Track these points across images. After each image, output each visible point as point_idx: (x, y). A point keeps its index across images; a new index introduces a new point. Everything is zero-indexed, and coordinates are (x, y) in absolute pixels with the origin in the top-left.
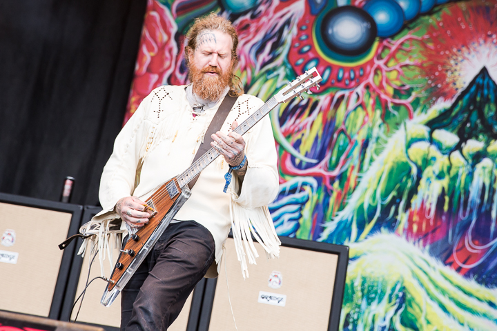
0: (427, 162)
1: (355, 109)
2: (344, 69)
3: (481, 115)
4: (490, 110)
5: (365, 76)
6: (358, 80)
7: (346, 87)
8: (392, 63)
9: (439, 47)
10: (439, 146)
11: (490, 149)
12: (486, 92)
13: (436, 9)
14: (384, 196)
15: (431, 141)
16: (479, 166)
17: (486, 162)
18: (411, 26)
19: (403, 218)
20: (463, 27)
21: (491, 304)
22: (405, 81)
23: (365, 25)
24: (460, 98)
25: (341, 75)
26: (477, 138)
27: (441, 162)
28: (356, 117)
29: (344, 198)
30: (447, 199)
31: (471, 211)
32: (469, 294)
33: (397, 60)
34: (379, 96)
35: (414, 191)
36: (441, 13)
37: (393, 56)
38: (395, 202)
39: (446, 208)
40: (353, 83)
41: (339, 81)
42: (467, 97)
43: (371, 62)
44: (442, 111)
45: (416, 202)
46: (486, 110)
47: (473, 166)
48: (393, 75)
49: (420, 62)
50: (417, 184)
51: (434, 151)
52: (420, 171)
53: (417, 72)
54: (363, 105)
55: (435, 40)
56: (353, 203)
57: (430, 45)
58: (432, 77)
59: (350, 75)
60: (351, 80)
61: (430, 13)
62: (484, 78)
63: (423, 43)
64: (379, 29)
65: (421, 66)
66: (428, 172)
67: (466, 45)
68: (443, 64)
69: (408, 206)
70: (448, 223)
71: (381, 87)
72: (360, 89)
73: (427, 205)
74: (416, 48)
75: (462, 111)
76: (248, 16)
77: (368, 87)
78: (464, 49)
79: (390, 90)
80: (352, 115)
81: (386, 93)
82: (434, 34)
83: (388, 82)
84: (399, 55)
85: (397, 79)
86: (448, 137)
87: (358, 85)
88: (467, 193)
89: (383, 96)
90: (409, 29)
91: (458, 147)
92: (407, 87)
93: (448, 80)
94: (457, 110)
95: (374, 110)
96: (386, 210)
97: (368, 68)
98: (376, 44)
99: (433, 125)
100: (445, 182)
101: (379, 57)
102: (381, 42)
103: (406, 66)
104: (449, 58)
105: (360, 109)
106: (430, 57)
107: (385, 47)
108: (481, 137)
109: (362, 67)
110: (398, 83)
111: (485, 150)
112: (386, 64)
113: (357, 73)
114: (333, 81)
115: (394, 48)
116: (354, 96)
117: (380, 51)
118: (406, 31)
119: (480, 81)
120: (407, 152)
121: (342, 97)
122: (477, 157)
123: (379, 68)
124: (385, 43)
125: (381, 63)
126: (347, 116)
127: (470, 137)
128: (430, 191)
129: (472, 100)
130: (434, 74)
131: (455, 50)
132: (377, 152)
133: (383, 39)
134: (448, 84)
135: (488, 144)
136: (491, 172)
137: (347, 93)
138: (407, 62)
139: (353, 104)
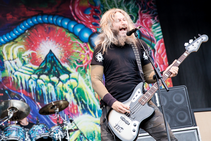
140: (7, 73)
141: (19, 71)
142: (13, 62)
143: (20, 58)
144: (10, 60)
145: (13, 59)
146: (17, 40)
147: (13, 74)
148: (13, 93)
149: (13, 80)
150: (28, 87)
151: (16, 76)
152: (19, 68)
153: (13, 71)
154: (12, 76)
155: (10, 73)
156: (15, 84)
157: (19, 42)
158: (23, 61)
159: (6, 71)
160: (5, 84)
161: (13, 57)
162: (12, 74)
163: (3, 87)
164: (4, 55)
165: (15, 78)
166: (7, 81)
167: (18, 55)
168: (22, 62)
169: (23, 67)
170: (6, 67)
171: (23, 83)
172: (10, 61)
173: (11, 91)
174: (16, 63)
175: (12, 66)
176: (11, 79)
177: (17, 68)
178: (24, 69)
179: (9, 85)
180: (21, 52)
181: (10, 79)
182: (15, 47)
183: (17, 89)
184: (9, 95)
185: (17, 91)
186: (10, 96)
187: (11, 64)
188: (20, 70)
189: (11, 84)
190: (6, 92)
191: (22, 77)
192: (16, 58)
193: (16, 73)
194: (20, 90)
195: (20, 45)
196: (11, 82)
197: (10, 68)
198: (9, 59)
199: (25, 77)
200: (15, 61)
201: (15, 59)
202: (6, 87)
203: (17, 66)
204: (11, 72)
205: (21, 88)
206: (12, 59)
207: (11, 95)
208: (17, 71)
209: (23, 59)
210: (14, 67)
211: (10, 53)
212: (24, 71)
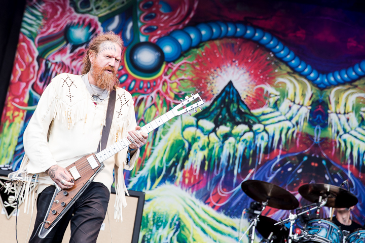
0: (195, 139)
1: (150, 107)
2: (144, 82)
3: (228, 111)
4: (234, 107)
5: (157, 86)
6: (152, 88)
7: (145, 93)
8: (173, 78)
9: (202, 68)
10: (202, 130)
11: (233, 132)
12: (231, 96)
13: (201, 44)
14: (168, 161)
15: (198, 127)
16: (227, 142)
17: (231, 140)
18: (185, 55)
19: (179, 175)
20: (218, 56)
21: (233, 228)
22: (181, 89)
23: (157, 54)
24: (216, 100)
25: (142, 85)
26: (226, 125)
27: (204, 139)
28: (151, 111)
29: (143, 163)
30: (207, 163)
31: (222, 170)
32: (220, 222)
33: (176, 76)
34: (165, 98)
35: (186, 158)
36: (204, 47)
37: (174, 73)
38: (174, 165)
39: (206, 168)
40: (149, 91)
41: (140, 89)
42: (220, 99)
43: (161, 77)
44: (204, 108)
45: (187, 165)
46: (231, 107)
47: (223, 142)
48: (174, 85)
49: (191, 77)
50: (188, 153)
51: (199, 133)
52: (190, 146)
53: (189, 83)
54: (155, 104)
55: (200, 64)
56: (148, 165)
57: (197, 67)
58: (198, 87)
59: (147, 85)
60: (148, 88)
61: (197, 47)
62: (230, 88)
63: (193, 65)
64: (166, 56)
65: (191, 80)
66: (195, 146)
67: (219, 67)
68: (205, 79)
69: (182, 167)
70: (207, 178)
71: (167, 93)
72: (153, 94)
73: (195, 167)
74: (189, 69)
75: (217, 108)
76: (84, 47)
77: (158, 93)
78: (218, 69)
79: (172, 95)
80: (148, 111)
81: (170, 97)
82: (200, 60)
83: (171, 89)
84: (178, 73)
85: (177, 88)
86: (208, 124)
87: (152, 91)
88: (219, 159)
89: (168, 99)
90: (185, 56)
91: (214, 131)
92: (183, 93)
93: (208, 89)
94: (213, 107)
95: (162, 107)
96: (169, 170)
97: (159, 81)
98: (164, 66)
99: (199, 116)
100: (206, 152)
101: (166, 74)
102: (167, 65)
103: (183, 80)
104: (209, 75)
105: (153, 107)
106: (197, 74)
107: (169, 68)
108: (228, 124)
109: (155, 80)
110: (177, 91)
111: (231, 132)
112: (170, 78)
113: (152, 84)
114: (137, 89)
115: (175, 69)
116: (150, 99)
117: (166, 70)
118: (182, 58)
119: (228, 89)
120: (182, 134)
121: (142, 99)
122: (226, 137)
123: (165, 81)
124: (169, 65)
125: (167, 78)
126: (145, 111)
127: (221, 124)
128: (196, 158)
129: (223, 101)
130: (199, 85)
131: (212, 70)
132: (164, 134)
133: (168, 62)
134: (208, 91)
135: (232, 128)
136: (234, 146)
137: (145, 96)
138: (183, 77)
139: (149, 103)
140: (330, 133)
141: (351, 135)
142: (343, 118)
143: (356, 113)
144: (340, 113)
145: (345, 113)
146: (356, 83)
147: (340, 137)
148: (335, 166)
149: (338, 145)
150: (361, 163)
151: (345, 141)
152: (351, 129)
153: (341, 132)
154: (338, 139)
155: (336, 134)
156: (341, 154)
157: (359, 86)
158: (361, 118)
159: (329, 129)
160: (324, 149)
161: (345, 110)
162: (338, 137)
163: (320, 154)
164: (330, 103)
165: (343, 144)
166: (328, 145)
167: (355, 108)
168: (358, 121)
169: (360, 130)
170: (331, 123)
171: (355, 154)
172: (339, 115)
173: (332, 162)
174: (348, 120)
175: (340, 124)
176: (336, 143)
177: (348, 129)
178: (359, 133)
179: (330, 152)
180: (361, 103)
181: (333, 143)
182: (352, 94)
183: (343, 163)
184: (327, 169)
185: (341, 165)
186: (329, 170)
187: (339, 119)
188: (353, 132)
189: (333, 152)
190: (324, 162)
191: (353, 144)
192: (350, 112)
193: (346, 136)
194: (347, 164)
195: (362, 92)
196: (334, 148)
197: (337, 126)
198: (338, 112)
199: (359, 145)
200: (347, 116)
201: (348, 113)
202: (325, 155)
203: (349, 125)
204: (338, 133)
205: (349, 162)
206: (342, 112)
207: (331, 169)
208: (348, 133)
209: (361, 116)
210: (344, 126)
211: (342, 102)
212: (359, 136)
